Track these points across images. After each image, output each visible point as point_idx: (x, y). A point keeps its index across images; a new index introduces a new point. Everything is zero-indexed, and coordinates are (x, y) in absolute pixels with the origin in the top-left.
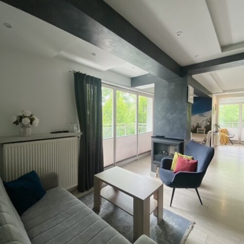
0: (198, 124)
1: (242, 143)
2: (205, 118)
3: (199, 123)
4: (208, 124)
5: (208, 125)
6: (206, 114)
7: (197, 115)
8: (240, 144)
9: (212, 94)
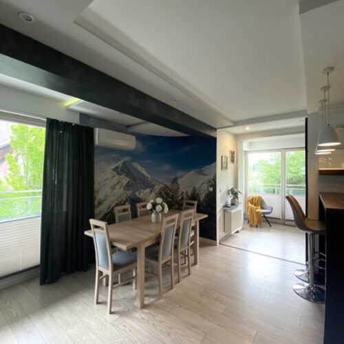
0: (194, 190)
1: (287, 223)
2: (206, 179)
3: (197, 187)
4: (211, 189)
5: (210, 192)
6: (207, 169)
7: (192, 172)
8: (284, 224)
9: (215, 129)
